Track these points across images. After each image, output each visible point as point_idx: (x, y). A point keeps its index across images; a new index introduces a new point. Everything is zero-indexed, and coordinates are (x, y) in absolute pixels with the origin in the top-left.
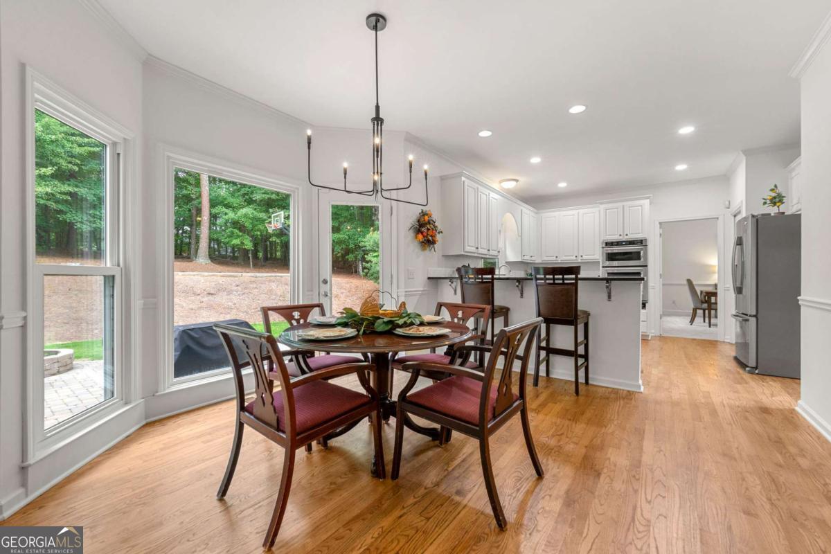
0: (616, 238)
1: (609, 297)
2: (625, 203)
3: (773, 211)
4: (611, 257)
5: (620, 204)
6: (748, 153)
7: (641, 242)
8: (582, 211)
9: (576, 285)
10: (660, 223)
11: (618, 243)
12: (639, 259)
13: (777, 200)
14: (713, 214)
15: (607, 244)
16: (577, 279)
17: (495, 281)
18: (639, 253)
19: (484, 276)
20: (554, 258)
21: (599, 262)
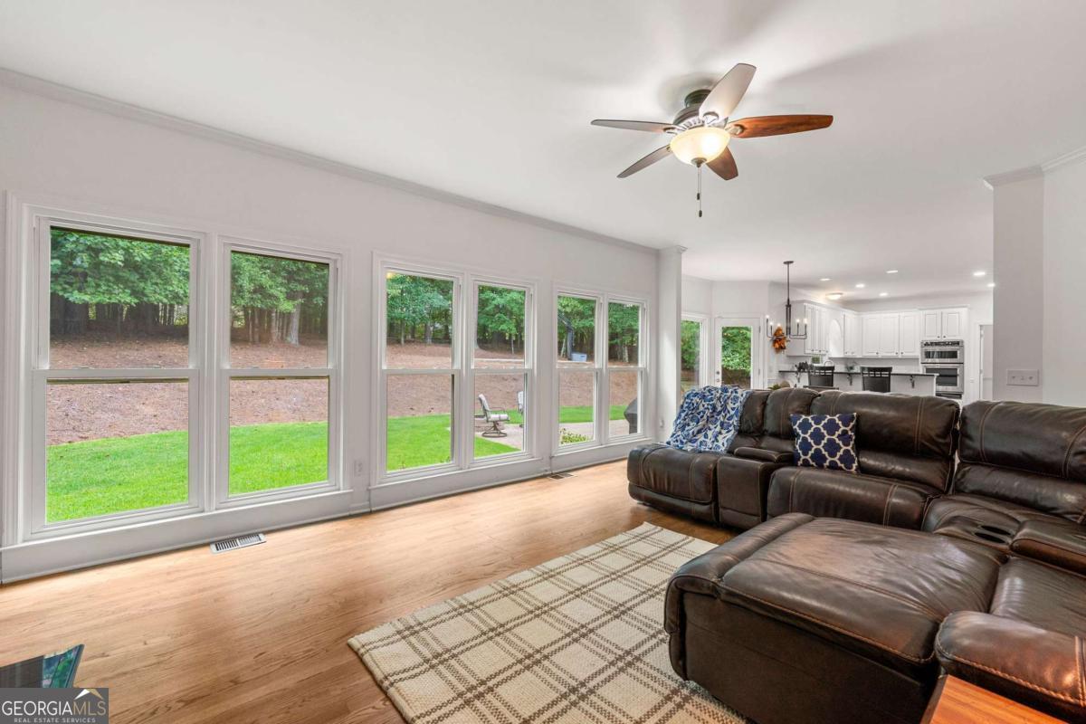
0: (935, 339)
1: (913, 385)
2: (945, 311)
4: (928, 355)
5: (939, 311)
7: (958, 343)
8: (903, 314)
9: (889, 378)
10: (981, 326)
12: (956, 357)
15: (927, 344)
16: (890, 374)
18: (956, 352)
20: (875, 354)
21: (918, 359)
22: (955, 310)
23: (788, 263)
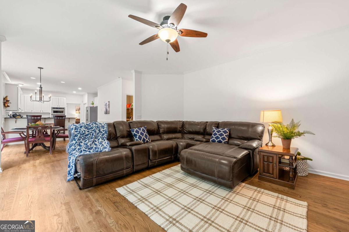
2: (59, 98)
3: (92, 106)
4: (55, 112)
5: (57, 98)
6: (88, 93)
7: (63, 108)
11: (57, 108)
12: (63, 113)
13: (93, 104)
14: (80, 103)
15: (53, 108)
16: (65, 118)
17: (41, 119)
18: (63, 111)
19: (38, 117)
20: (31, 111)
21: (50, 113)
22: (62, 98)
23: (41, 68)
